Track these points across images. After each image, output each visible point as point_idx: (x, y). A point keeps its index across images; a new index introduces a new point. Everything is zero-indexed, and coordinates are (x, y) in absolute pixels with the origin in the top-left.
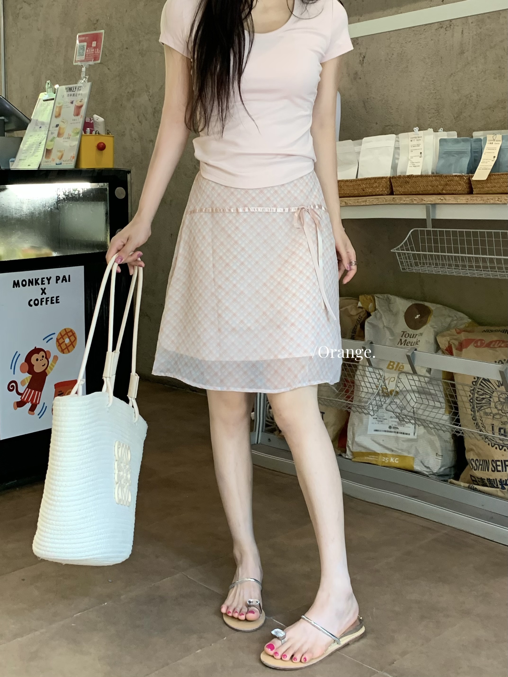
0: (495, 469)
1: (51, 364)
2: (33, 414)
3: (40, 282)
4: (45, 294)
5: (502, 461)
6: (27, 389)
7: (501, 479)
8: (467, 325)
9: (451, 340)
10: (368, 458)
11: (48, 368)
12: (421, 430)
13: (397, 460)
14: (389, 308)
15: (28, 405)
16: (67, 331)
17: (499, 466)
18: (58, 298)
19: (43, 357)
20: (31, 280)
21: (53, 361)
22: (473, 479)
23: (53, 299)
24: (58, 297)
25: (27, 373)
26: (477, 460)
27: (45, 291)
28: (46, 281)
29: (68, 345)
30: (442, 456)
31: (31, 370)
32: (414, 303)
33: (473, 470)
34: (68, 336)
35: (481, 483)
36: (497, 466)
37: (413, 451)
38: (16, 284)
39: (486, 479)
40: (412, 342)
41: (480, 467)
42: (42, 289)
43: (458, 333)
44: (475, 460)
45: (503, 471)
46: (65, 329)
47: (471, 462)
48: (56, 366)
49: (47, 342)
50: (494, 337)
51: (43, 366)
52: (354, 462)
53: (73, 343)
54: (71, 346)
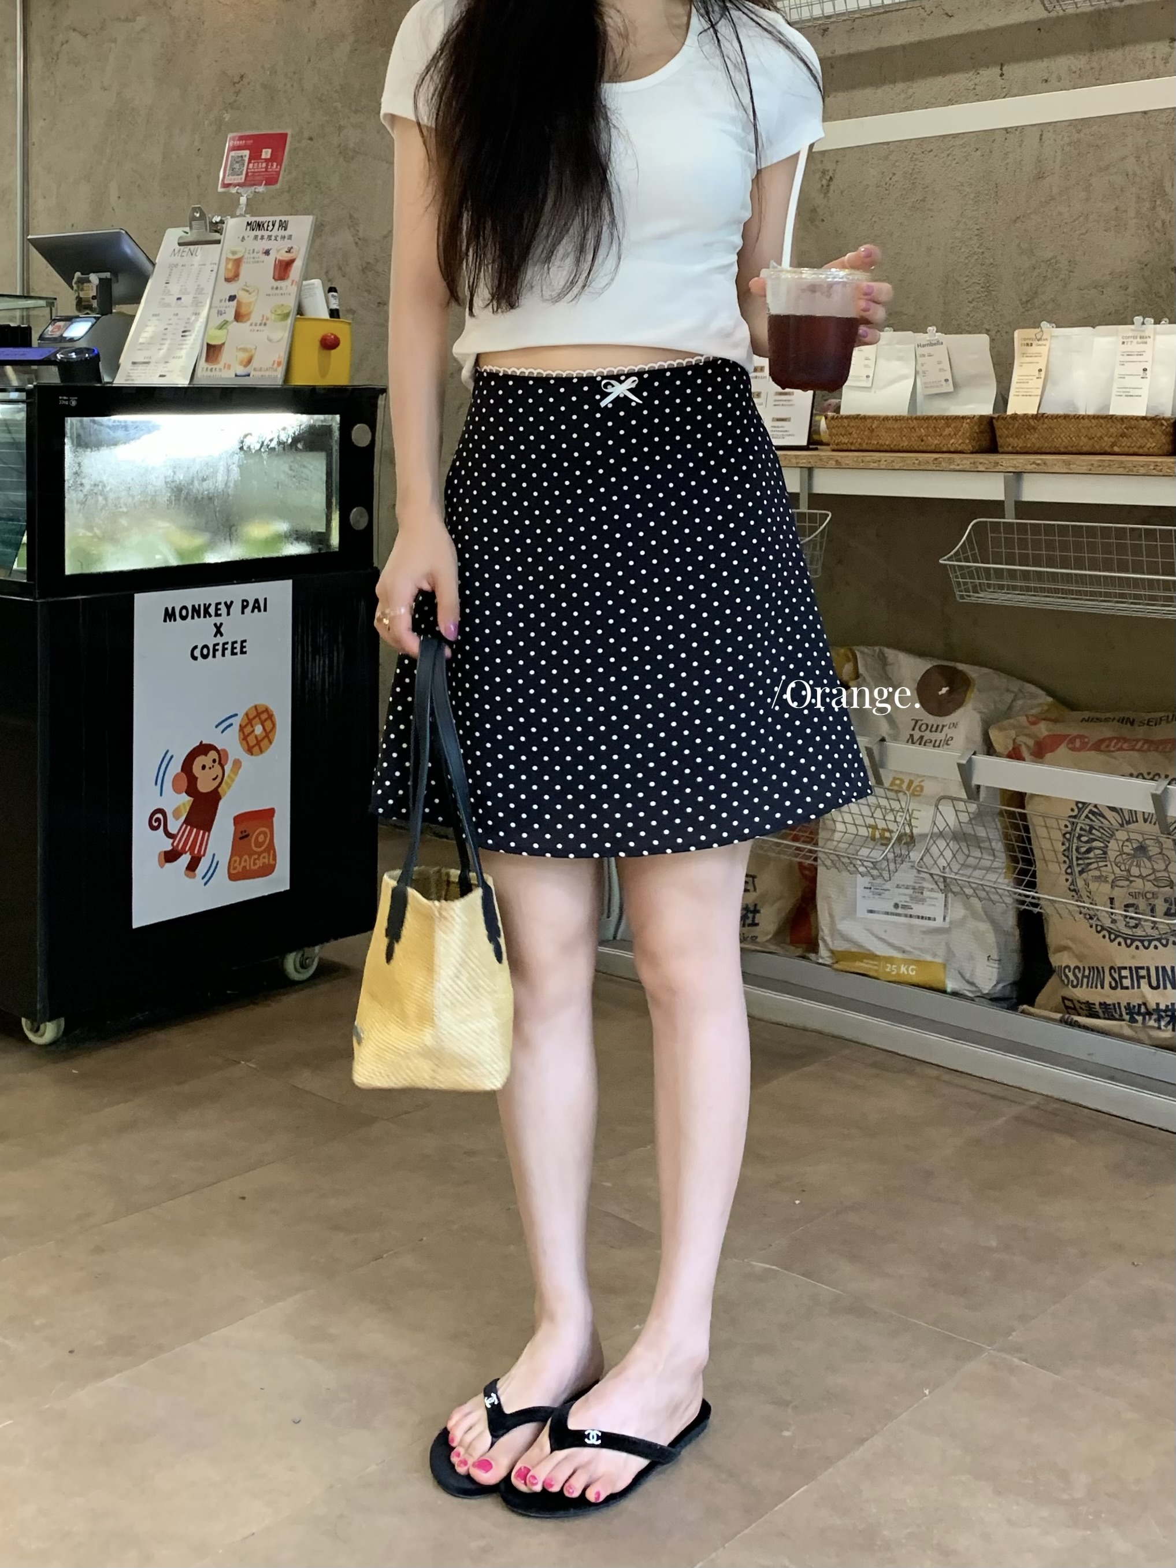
0: (1118, 984)
1: (229, 776)
2: (194, 877)
3: (212, 610)
4: (222, 635)
5: (1130, 968)
6: (184, 826)
7: (1129, 1004)
8: (1046, 708)
9: (1017, 736)
10: (862, 964)
11: (223, 783)
12: (958, 911)
13: (912, 970)
14: (886, 674)
15: (185, 859)
16: (260, 710)
17: (1126, 977)
18: (244, 644)
19: (214, 761)
20: (197, 607)
21: (231, 770)
22: (1067, 1003)
23: (235, 645)
24: (245, 641)
25: (184, 794)
26: (1077, 967)
27: (222, 629)
28: (223, 610)
29: (259, 739)
30: (999, 960)
31: (191, 789)
32: (935, 664)
33: (1070, 987)
34: (260, 719)
35: (1085, 1012)
36: (1121, 978)
37: (941, 952)
38: (169, 615)
39: (1097, 1004)
40: (936, 741)
41: (1085, 980)
42: (215, 625)
43: (1034, 723)
44: (1072, 967)
45: (1133, 987)
46: (256, 707)
47: (1065, 972)
48: (237, 779)
49: (222, 732)
50: (1106, 731)
51: (214, 779)
52: (837, 970)
53: (268, 736)
54: (266, 741)
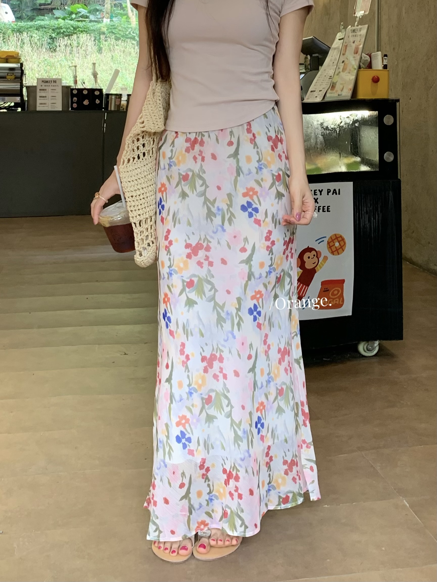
1: (321, 263)
4: (318, 203)
11: (318, 266)
18: (329, 208)
19: (314, 255)
21: (323, 260)
23: (324, 208)
25: (299, 268)
28: (318, 193)
29: (337, 248)
34: (338, 240)
46: (335, 235)
48: (325, 265)
49: (319, 243)
51: (313, 264)
53: (342, 247)
54: (341, 249)
